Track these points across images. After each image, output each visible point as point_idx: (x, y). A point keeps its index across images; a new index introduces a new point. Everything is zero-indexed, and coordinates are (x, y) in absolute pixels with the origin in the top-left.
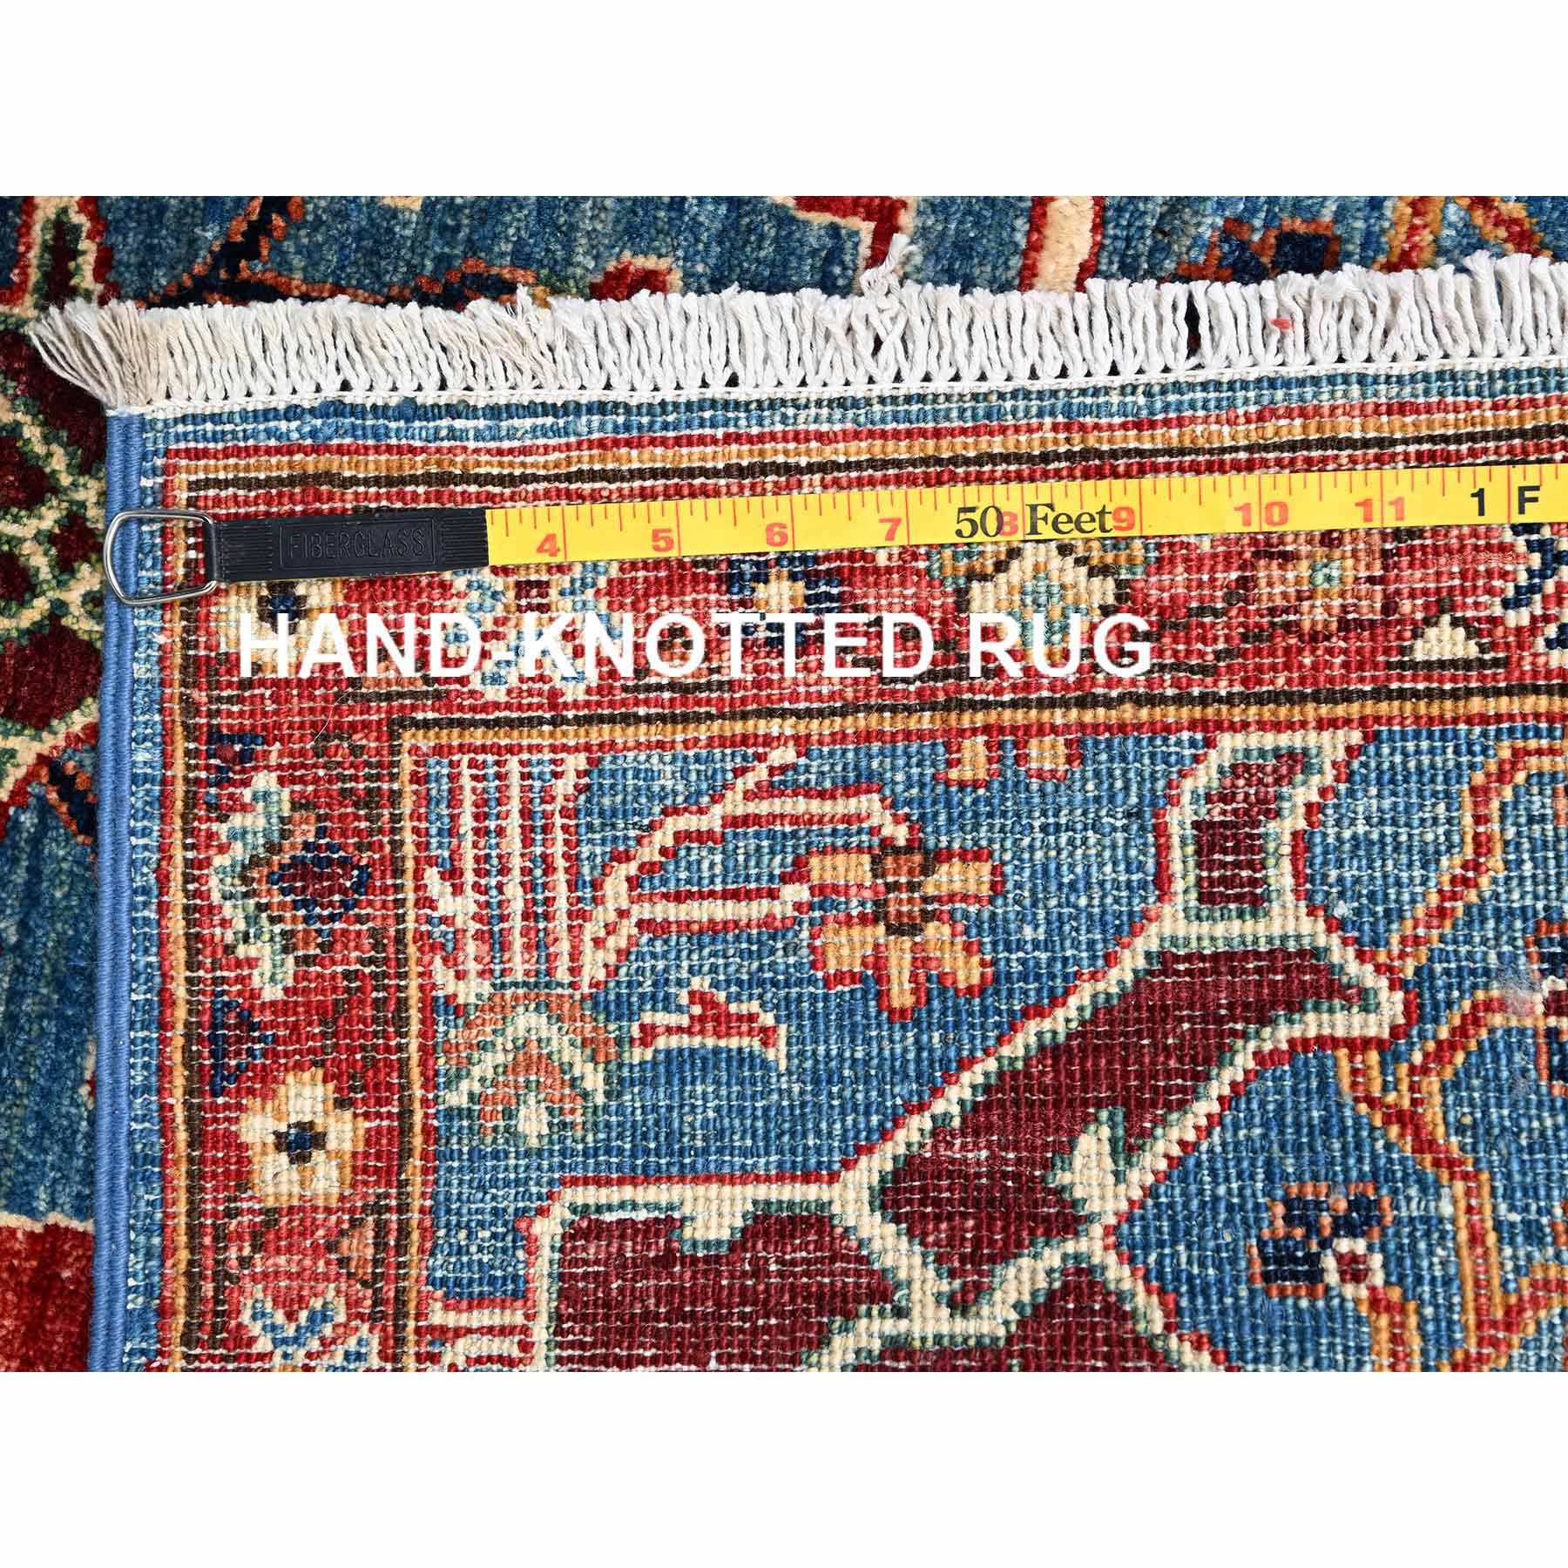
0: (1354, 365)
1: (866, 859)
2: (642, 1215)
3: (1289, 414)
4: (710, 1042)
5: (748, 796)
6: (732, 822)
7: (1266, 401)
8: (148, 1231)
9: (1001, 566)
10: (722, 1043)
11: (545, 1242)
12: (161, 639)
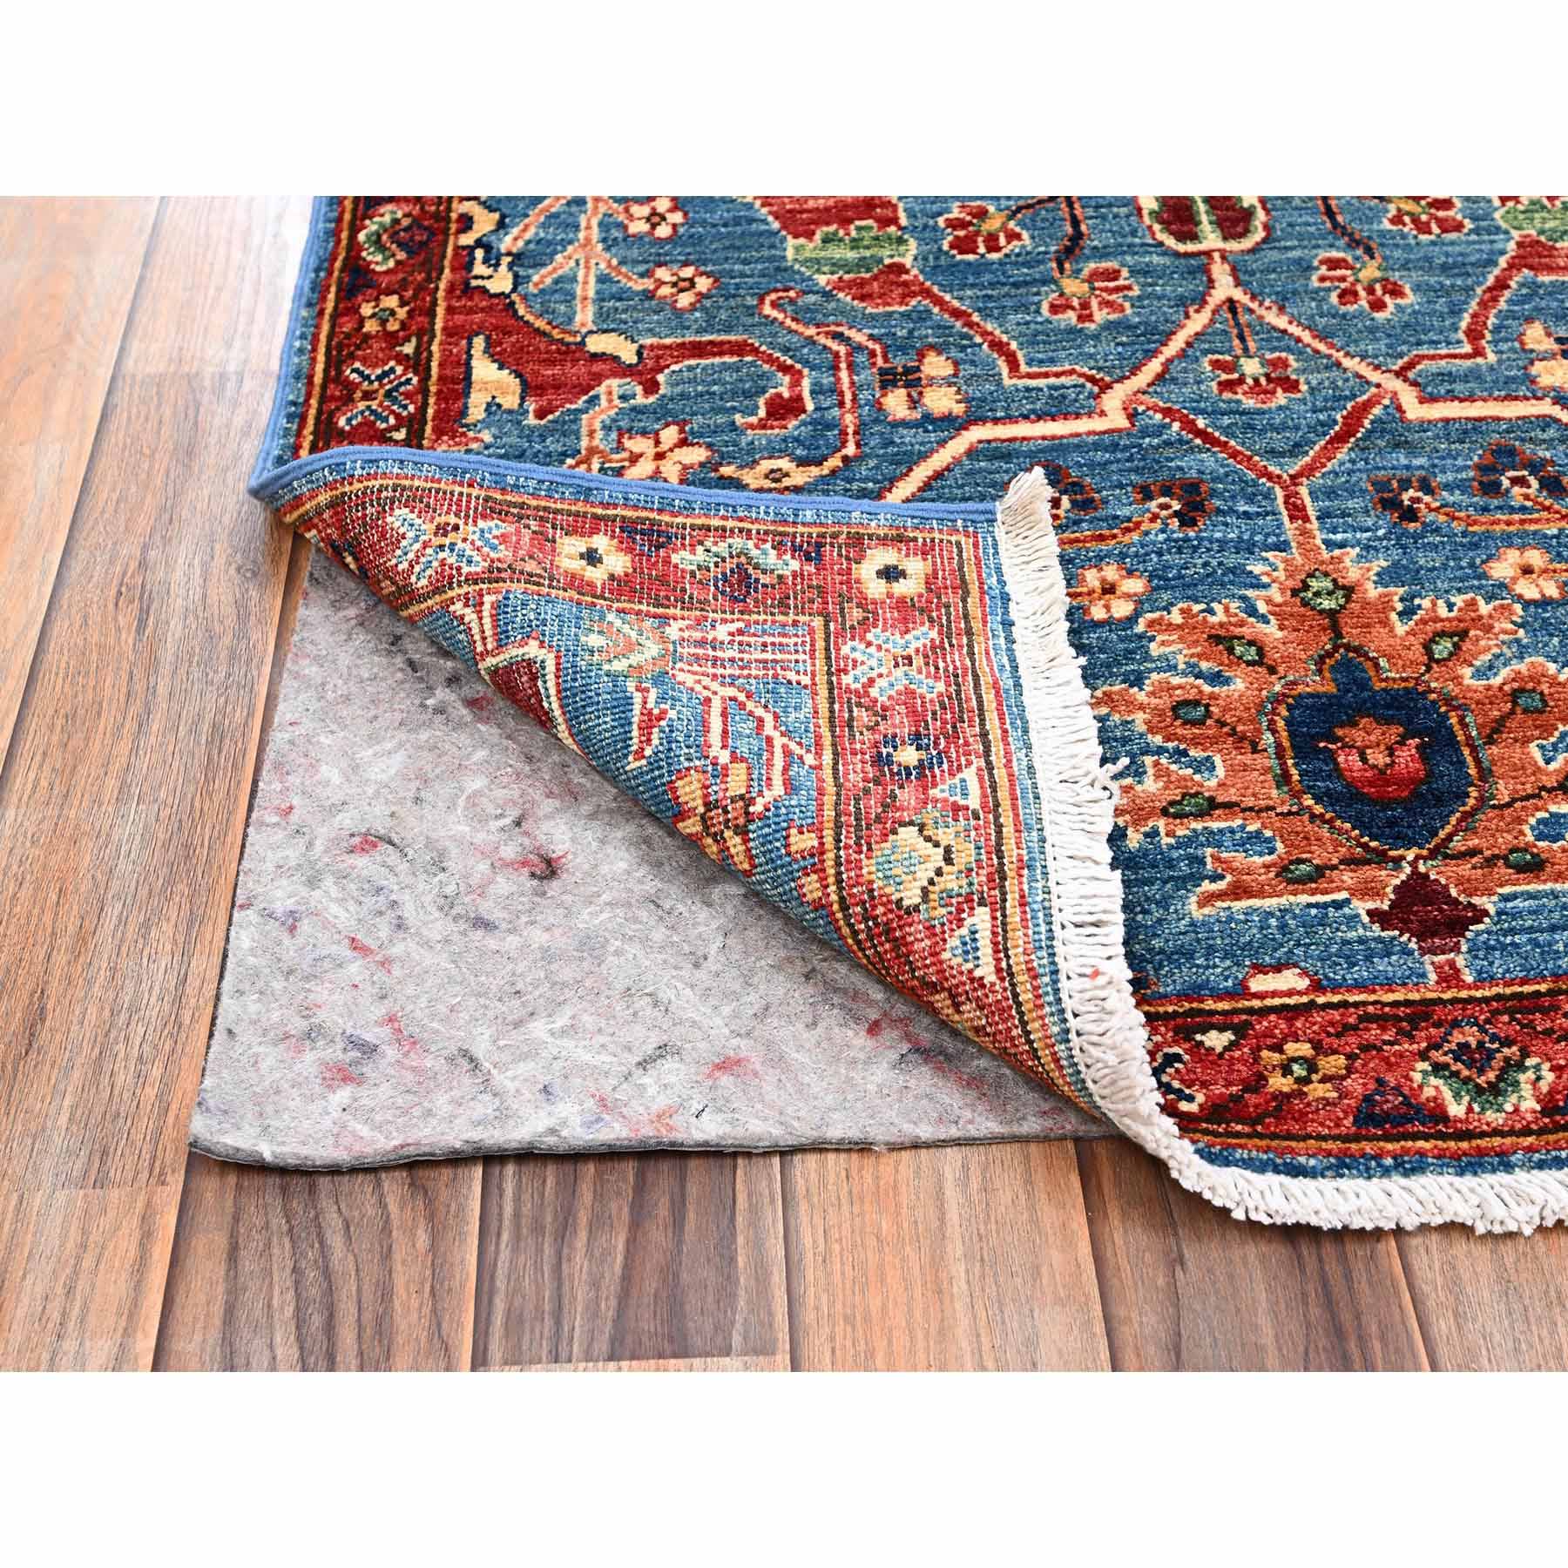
0: (1073, 1023)
1: (743, 791)
2: (545, 705)
3: (1036, 988)
4: (635, 720)
5: (784, 746)
6: (769, 740)
7: (1041, 971)
8: (548, 490)
9: (928, 839)
10: (635, 727)
11: (526, 649)
12: (873, 524)
